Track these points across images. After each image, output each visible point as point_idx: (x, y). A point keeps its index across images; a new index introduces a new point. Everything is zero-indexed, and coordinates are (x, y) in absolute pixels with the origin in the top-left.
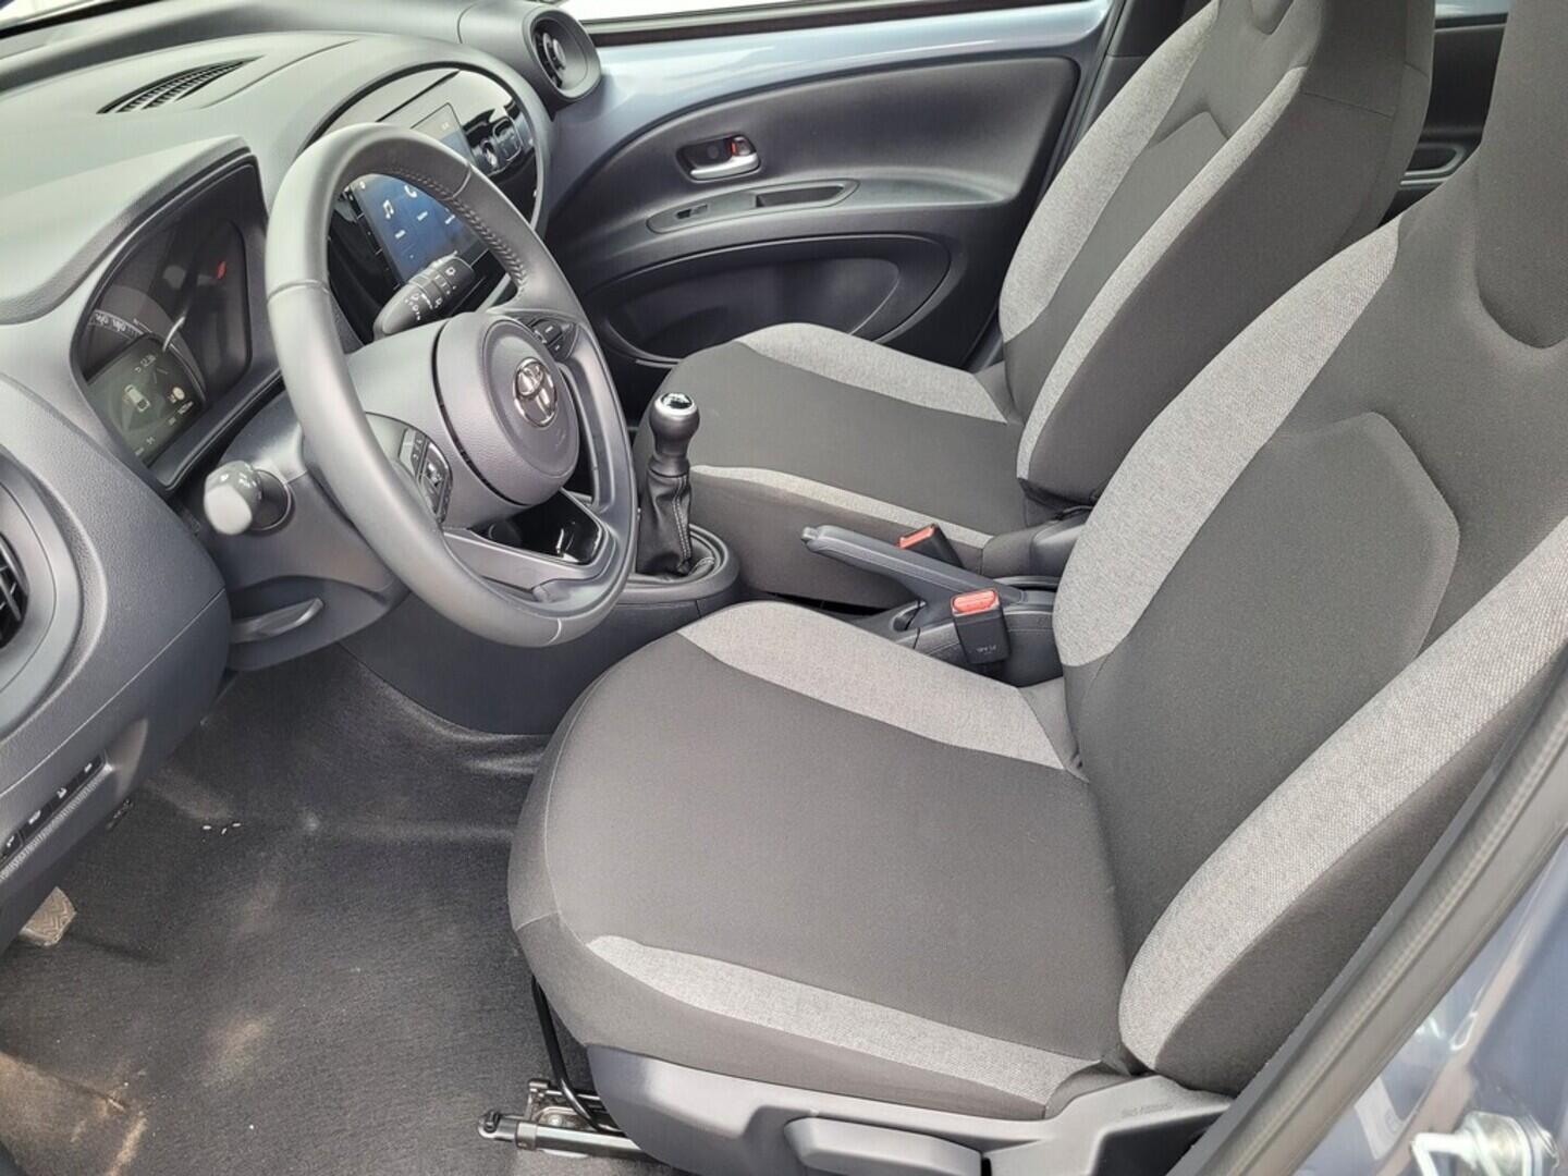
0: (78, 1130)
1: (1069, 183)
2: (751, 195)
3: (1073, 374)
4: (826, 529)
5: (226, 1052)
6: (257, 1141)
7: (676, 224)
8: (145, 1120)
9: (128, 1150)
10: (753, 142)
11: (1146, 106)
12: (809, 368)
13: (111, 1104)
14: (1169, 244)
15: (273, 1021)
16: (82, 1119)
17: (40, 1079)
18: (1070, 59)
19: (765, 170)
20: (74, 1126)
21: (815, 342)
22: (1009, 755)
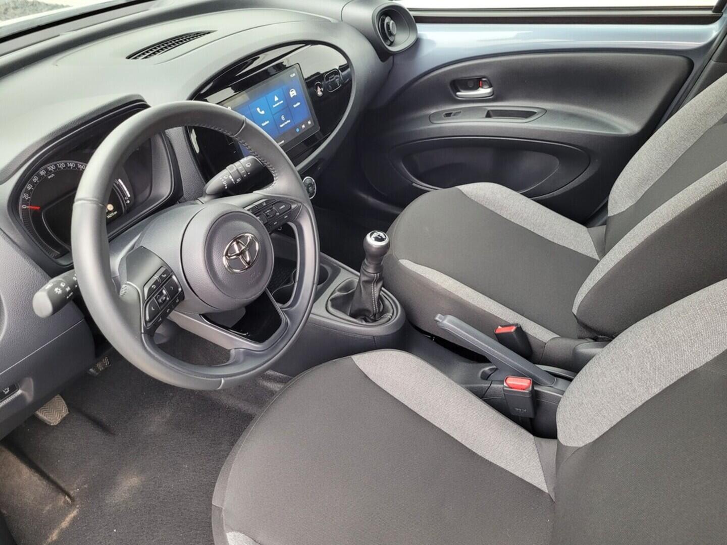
0: (47, 508)
1: (664, 135)
2: (485, 109)
3: (611, 267)
4: (450, 317)
5: (120, 488)
6: (115, 538)
7: (443, 119)
8: (78, 510)
9: (66, 522)
10: (492, 82)
11: (722, 99)
12: (493, 209)
13: (66, 499)
14: (687, 207)
15: (144, 480)
16: (50, 503)
17: (39, 481)
18: (688, 58)
19: (496, 97)
20: (46, 505)
21: (499, 196)
22: (517, 475)
